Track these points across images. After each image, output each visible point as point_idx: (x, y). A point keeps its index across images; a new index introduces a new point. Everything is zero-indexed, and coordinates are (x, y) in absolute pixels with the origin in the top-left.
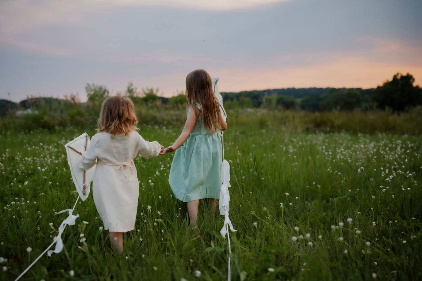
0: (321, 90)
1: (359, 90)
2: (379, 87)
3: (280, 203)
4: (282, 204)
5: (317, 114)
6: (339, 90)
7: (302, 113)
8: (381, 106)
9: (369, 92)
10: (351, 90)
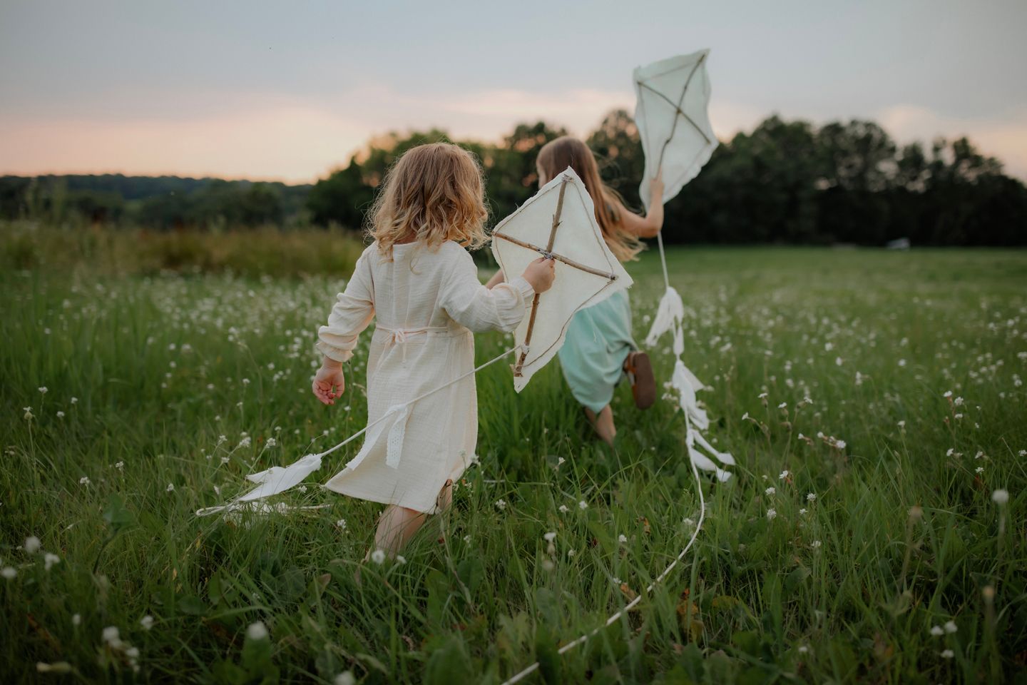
0: (189, 182)
1: (279, 185)
2: (321, 183)
3: (25, 409)
4: (28, 409)
5: (174, 237)
6: (233, 184)
7: (135, 233)
8: (321, 220)
9: (300, 191)
10: (259, 185)
